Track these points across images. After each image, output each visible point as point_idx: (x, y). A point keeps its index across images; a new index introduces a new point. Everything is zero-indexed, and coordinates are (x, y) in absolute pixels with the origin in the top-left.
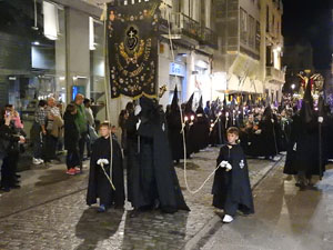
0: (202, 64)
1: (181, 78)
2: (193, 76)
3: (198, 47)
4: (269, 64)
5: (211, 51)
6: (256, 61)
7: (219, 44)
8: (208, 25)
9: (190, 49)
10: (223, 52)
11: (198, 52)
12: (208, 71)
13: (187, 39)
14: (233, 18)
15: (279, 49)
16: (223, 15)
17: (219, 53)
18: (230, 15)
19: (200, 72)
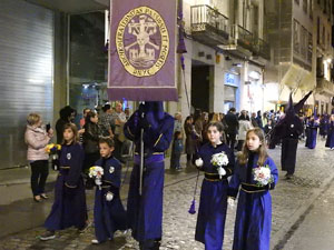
0: (254, 75)
1: (235, 88)
2: (246, 87)
3: (251, 58)
4: (320, 76)
5: (263, 62)
6: (308, 72)
7: (272, 55)
8: (261, 36)
9: (244, 59)
10: (276, 62)
11: (251, 62)
12: (261, 81)
13: (242, 49)
14: (286, 29)
15: (329, 60)
16: (276, 27)
17: (271, 64)
18: (283, 26)
19: (253, 83)
